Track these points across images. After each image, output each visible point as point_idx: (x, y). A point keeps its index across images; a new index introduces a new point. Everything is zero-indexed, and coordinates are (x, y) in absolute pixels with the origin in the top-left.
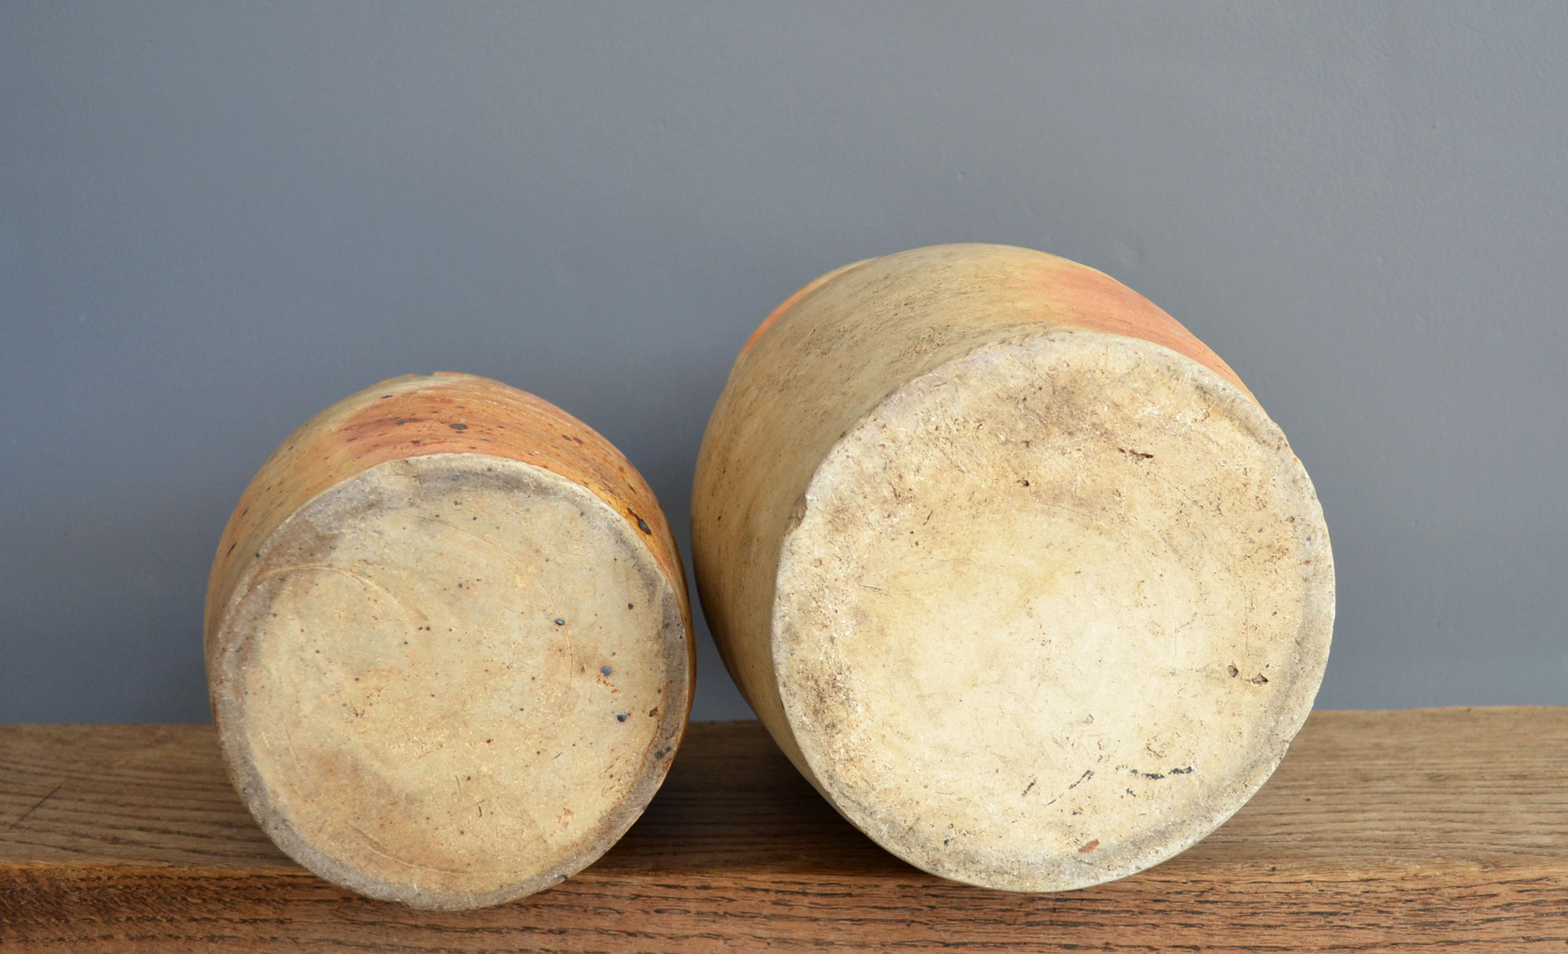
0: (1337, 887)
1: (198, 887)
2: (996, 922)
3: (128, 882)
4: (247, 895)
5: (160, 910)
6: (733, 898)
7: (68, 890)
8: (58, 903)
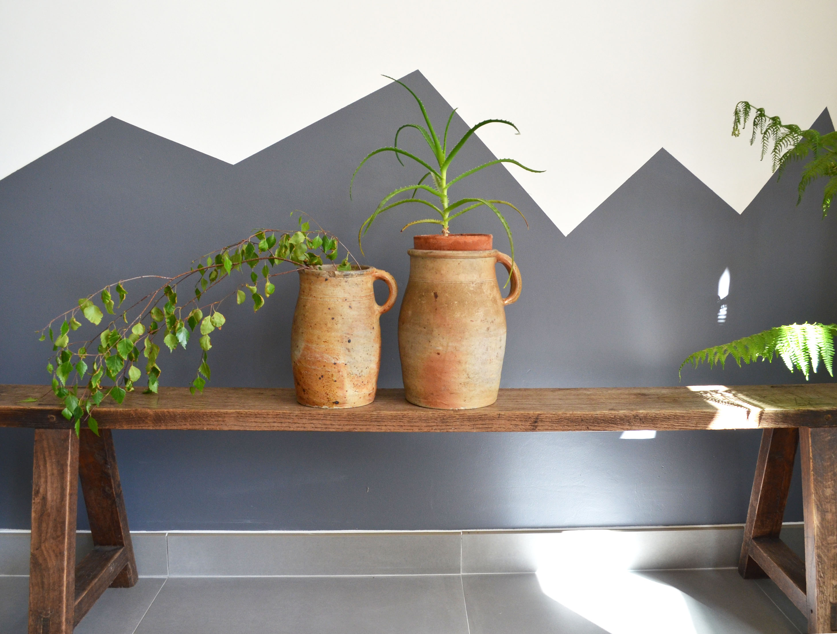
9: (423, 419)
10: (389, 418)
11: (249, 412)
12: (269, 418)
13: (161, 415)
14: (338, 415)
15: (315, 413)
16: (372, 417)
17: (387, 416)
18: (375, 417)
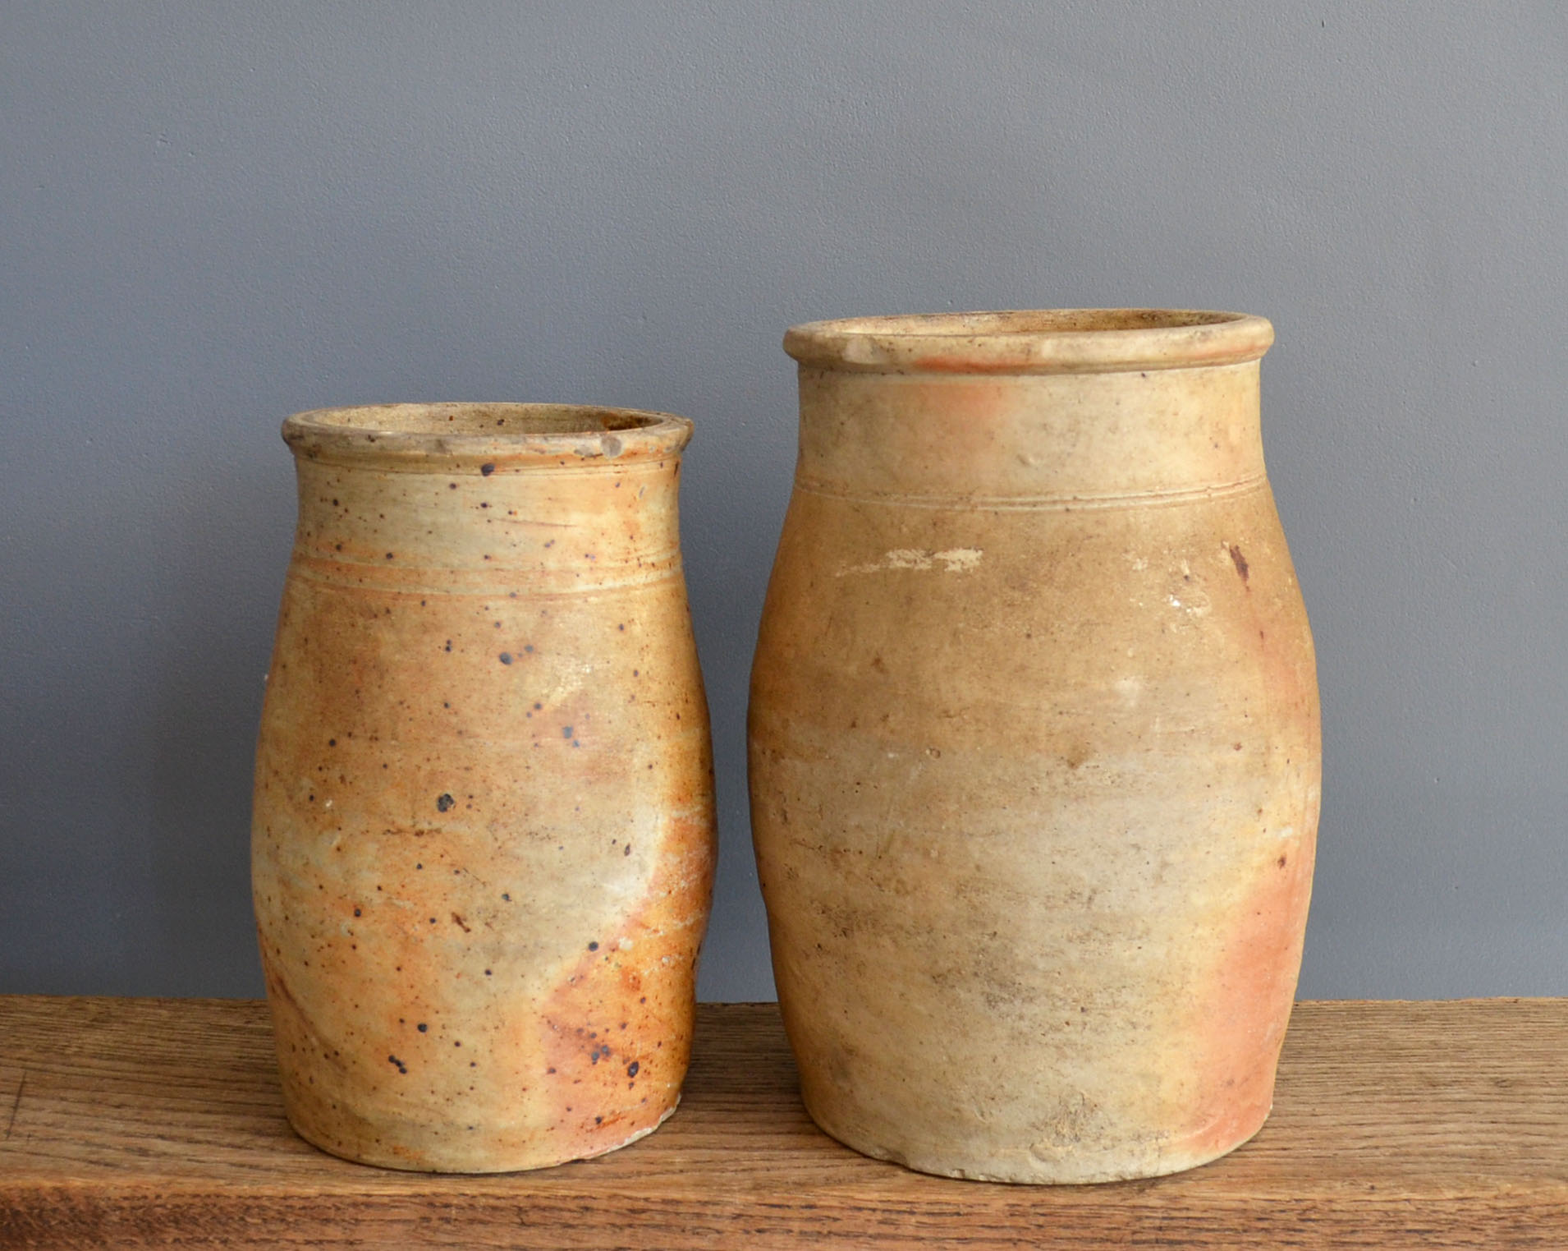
0: (1433, 1205)
1: (258, 1207)
2: (1102, 1240)
3: (178, 1201)
4: (315, 1215)
5: (213, 1230)
6: (838, 1216)
7: (108, 1210)
8: (96, 1224)
9: (1410, 1226)
10: (1228, 1224)
11: (484, 1195)
12: (592, 1227)
13: (21, 1209)
14: (958, 1214)
15: (835, 1203)
16: (1139, 1219)
17: (1219, 1214)
18: (1157, 1223)
